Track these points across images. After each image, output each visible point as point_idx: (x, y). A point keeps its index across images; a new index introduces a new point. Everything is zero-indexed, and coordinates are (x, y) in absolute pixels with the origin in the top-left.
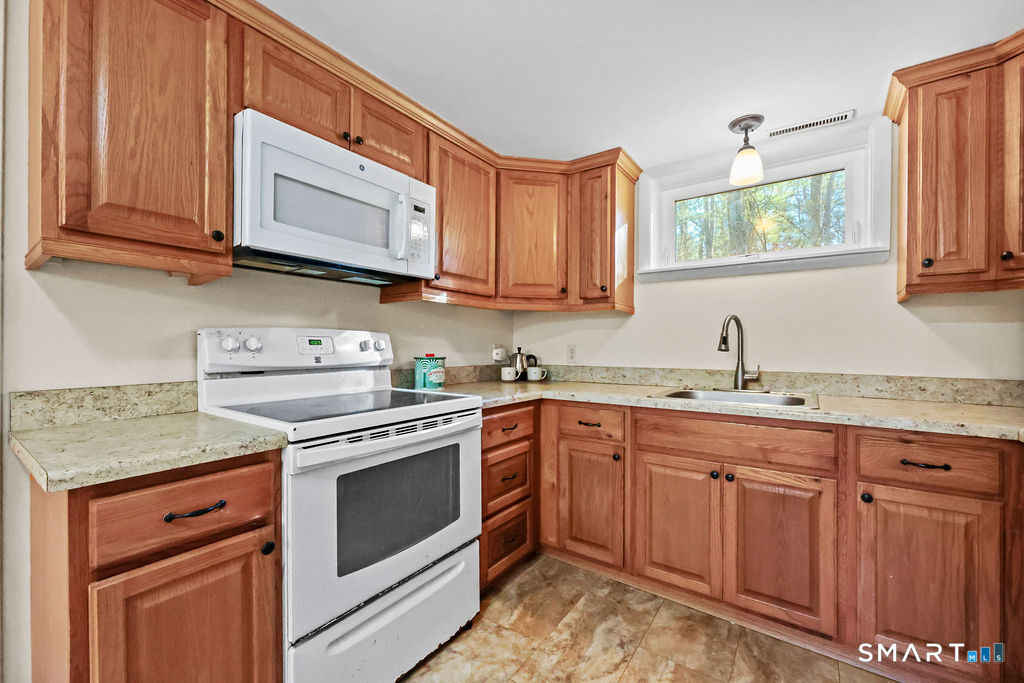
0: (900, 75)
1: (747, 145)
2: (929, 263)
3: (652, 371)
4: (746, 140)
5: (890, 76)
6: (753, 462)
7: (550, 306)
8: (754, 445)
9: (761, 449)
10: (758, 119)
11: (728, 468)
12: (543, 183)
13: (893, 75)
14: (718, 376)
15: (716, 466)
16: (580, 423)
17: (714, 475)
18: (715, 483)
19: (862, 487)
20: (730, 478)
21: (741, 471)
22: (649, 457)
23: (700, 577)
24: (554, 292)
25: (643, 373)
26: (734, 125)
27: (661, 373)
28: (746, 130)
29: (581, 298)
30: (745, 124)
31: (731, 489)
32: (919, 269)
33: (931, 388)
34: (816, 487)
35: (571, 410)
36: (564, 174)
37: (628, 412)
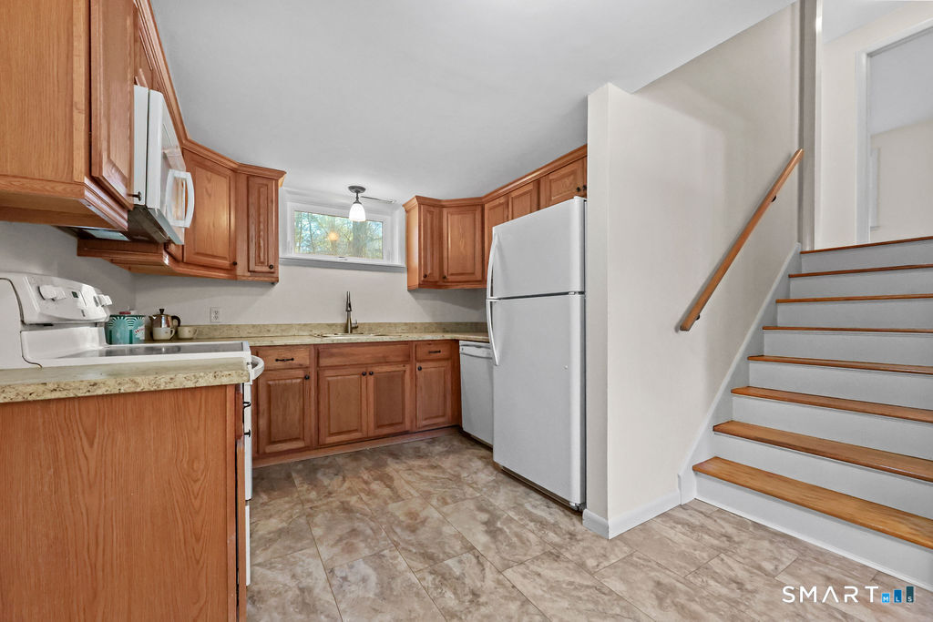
0: (418, 197)
1: (357, 202)
2: (425, 276)
3: (290, 326)
4: (357, 198)
5: (414, 196)
6: (379, 363)
7: (222, 274)
8: (380, 355)
9: (384, 357)
10: (363, 189)
11: (370, 370)
12: (219, 174)
13: (416, 197)
14: (334, 327)
15: (364, 370)
16: (277, 360)
17: (364, 374)
18: (364, 378)
19: (418, 365)
20: (371, 374)
21: (377, 369)
22: (328, 373)
23: (356, 431)
24: (226, 263)
25: (283, 328)
26: (352, 188)
27: (297, 327)
28: (357, 192)
29: (249, 271)
30: (358, 190)
31: (371, 379)
32: (422, 279)
33: (418, 327)
34: (404, 368)
35: (270, 352)
36: (234, 170)
37: (312, 347)
